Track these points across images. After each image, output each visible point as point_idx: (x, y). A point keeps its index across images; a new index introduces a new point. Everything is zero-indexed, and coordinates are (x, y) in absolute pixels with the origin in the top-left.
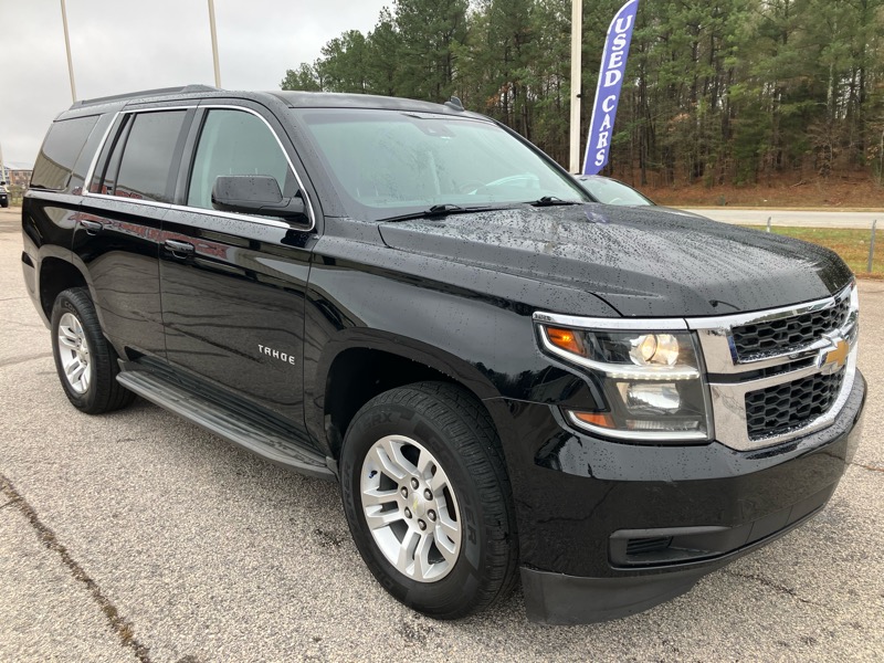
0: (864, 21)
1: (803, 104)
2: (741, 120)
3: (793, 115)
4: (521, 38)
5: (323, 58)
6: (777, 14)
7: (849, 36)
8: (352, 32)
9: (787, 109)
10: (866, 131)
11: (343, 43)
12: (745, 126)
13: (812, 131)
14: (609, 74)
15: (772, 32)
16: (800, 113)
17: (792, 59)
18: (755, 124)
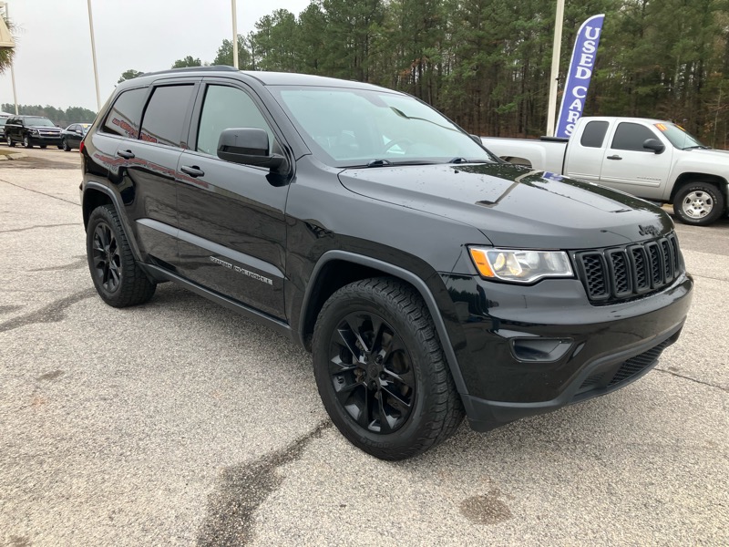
0: (705, 23)
1: (655, 87)
2: (605, 98)
3: (648, 95)
4: (429, 23)
5: (256, 31)
6: (635, 14)
7: (693, 34)
8: (281, 10)
9: (643, 90)
10: (703, 110)
11: (273, 19)
12: (609, 102)
13: (662, 109)
14: (580, 70)
15: (631, 28)
16: (652, 93)
17: (649, 51)
18: (616, 102)
